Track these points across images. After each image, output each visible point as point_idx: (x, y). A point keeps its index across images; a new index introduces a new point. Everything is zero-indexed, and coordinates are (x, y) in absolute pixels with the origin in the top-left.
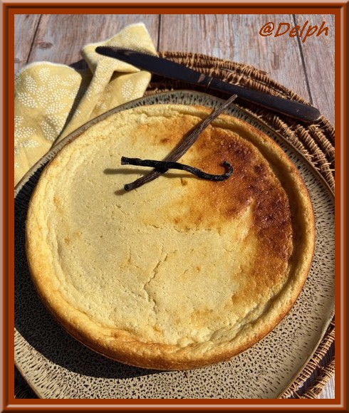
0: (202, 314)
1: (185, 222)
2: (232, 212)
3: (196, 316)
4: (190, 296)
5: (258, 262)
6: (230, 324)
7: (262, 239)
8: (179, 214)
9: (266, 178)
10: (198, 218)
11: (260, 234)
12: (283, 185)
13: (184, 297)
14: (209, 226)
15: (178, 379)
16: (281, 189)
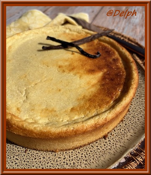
0: (49, 111)
1: (64, 69)
2: (91, 71)
3: (44, 111)
4: (47, 101)
5: (95, 96)
6: (62, 121)
7: (103, 87)
8: (63, 64)
9: (117, 64)
10: (72, 68)
11: (103, 85)
12: (125, 69)
13: (44, 100)
14: (76, 73)
15: (20, 151)
16: (124, 70)
